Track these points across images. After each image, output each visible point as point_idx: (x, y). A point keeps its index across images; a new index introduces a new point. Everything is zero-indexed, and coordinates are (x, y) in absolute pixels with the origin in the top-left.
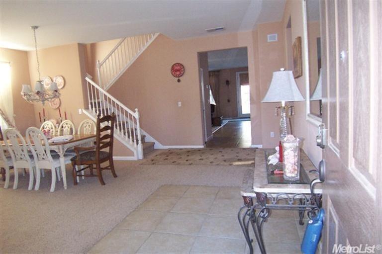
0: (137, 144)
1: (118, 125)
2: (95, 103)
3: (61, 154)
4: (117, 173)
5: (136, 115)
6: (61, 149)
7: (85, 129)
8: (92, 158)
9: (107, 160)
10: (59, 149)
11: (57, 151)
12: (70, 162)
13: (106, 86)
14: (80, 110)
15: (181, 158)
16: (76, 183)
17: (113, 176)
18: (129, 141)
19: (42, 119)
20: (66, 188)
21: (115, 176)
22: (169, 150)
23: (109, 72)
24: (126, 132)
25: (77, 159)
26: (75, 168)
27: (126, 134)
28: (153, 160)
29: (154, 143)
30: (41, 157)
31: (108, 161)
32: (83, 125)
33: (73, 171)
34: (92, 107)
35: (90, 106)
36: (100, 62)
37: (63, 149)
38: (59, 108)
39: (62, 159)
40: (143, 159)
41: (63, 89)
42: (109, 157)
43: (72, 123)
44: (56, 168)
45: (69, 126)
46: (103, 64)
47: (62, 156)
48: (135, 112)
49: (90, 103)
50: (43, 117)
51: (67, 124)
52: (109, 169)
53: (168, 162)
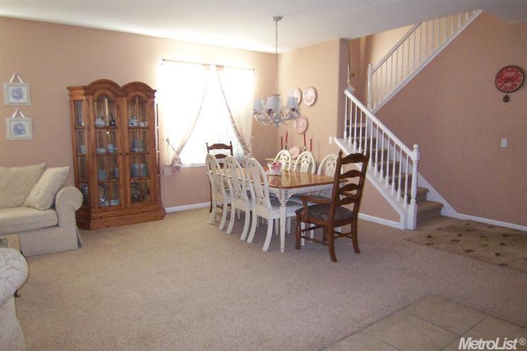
0: (409, 202)
1: (382, 168)
2: (353, 129)
3: (283, 201)
4: (360, 246)
5: (414, 155)
6: (283, 196)
7: (328, 168)
8: (323, 216)
9: (348, 223)
10: (281, 194)
11: (278, 196)
12: (294, 215)
13: (377, 104)
14: (331, 138)
15: (486, 245)
16: (298, 247)
17: (353, 250)
18: (396, 195)
19: (283, 145)
20: (283, 251)
21: (357, 251)
22: (468, 223)
23: (384, 83)
24: (393, 180)
25: (303, 213)
26: (300, 226)
27: (393, 183)
28: (430, 237)
29: (442, 205)
30: (260, 200)
31: (350, 225)
32: (326, 161)
33: (297, 228)
34: (348, 136)
35: (345, 133)
36: (374, 67)
37: (286, 195)
38: (304, 133)
39: (283, 209)
40: (414, 230)
41: (314, 106)
42: (352, 219)
43: (312, 157)
44: (274, 220)
45: (309, 160)
46: (376, 70)
47: (283, 204)
48: (412, 149)
49: (345, 129)
50: (284, 144)
51: (306, 157)
52: (349, 237)
53: (459, 247)
